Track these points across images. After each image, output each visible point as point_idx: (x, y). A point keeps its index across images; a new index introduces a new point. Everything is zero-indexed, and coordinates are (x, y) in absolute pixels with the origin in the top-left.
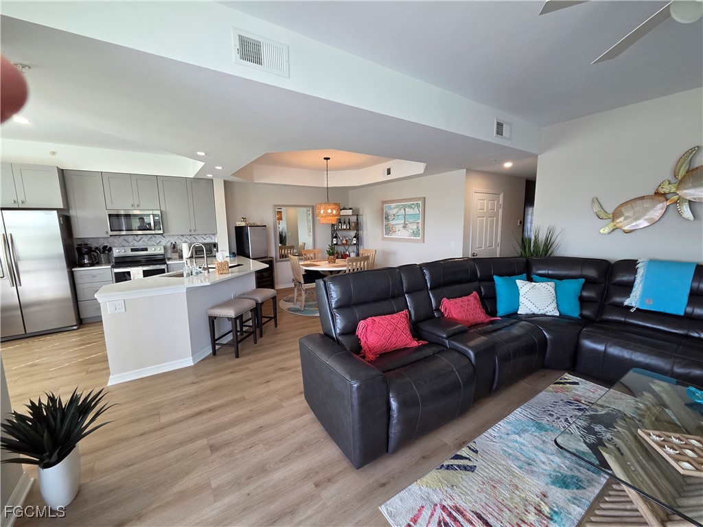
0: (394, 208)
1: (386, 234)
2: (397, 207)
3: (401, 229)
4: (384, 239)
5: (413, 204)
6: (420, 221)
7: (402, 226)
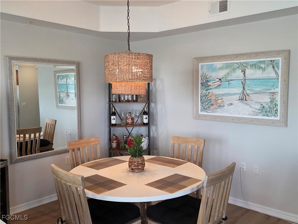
0: (221, 68)
1: (204, 109)
2: (228, 66)
3: (236, 103)
4: (198, 117)
5: (264, 62)
6: (279, 90)
7: (237, 97)
